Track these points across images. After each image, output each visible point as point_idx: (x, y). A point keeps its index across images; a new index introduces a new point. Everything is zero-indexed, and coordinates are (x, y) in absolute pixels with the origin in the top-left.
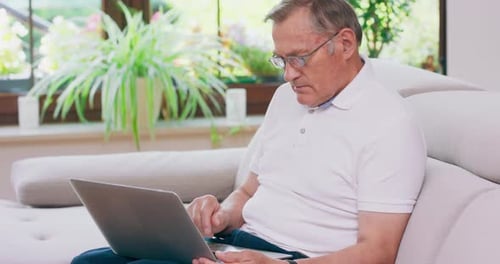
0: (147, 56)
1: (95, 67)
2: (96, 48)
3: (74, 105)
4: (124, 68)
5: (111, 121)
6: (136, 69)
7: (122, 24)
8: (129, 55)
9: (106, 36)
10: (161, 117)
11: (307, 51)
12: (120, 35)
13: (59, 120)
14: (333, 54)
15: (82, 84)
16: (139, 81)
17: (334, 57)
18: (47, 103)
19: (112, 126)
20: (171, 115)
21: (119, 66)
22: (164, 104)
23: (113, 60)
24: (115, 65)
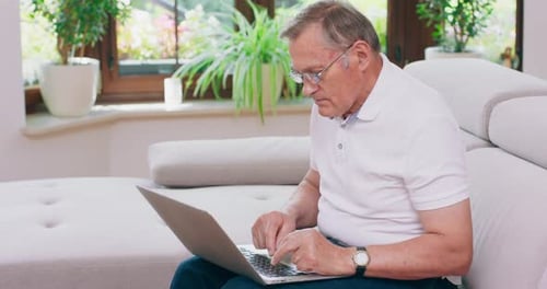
0: (272, 46)
1: (228, 55)
2: (228, 38)
3: (210, 85)
4: (252, 57)
5: (240, 100)
6: (262, 57)
7: (251, 19)
8: (257, 44)
9: (237, 29)
10: (282, 95)
11: (321, 67)
12: (249, 28)
13: (198, 98)
14: (348, 67)
15: (218, 67)
16: (265, 66)
17: (349, 70)
18: (188, 84)
19: (241, 103)
20: (291, 95)
21: (248, 54)
22: (285, 86)
23: (242, 49)
24: (244, 53)
